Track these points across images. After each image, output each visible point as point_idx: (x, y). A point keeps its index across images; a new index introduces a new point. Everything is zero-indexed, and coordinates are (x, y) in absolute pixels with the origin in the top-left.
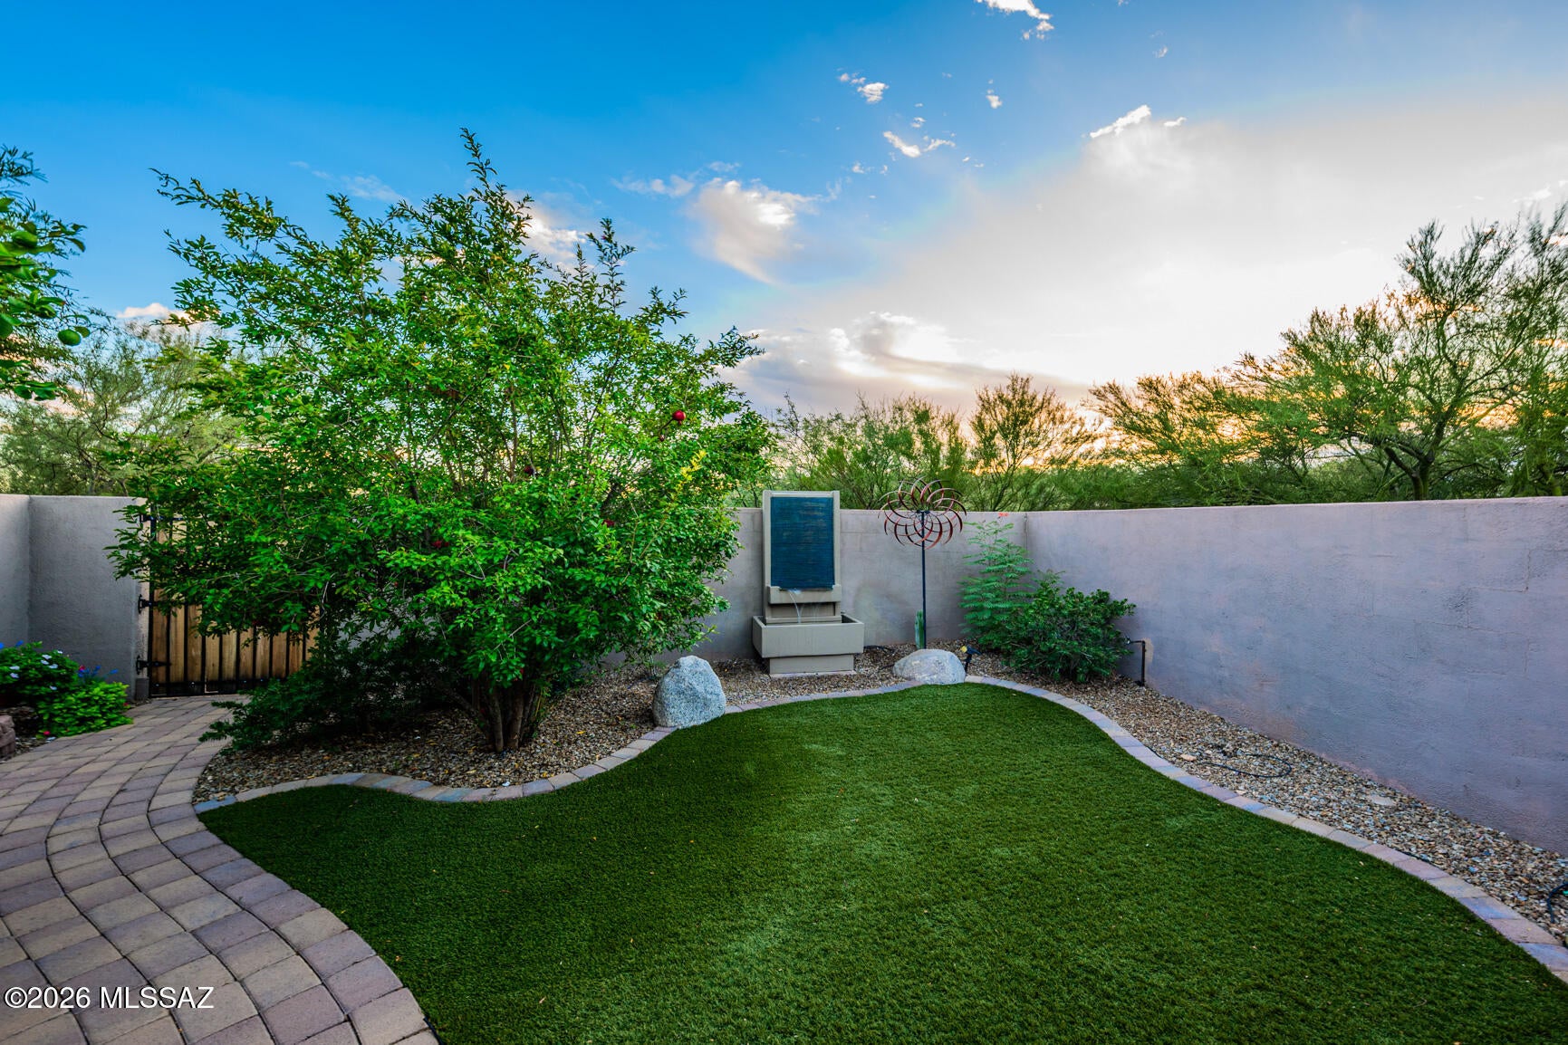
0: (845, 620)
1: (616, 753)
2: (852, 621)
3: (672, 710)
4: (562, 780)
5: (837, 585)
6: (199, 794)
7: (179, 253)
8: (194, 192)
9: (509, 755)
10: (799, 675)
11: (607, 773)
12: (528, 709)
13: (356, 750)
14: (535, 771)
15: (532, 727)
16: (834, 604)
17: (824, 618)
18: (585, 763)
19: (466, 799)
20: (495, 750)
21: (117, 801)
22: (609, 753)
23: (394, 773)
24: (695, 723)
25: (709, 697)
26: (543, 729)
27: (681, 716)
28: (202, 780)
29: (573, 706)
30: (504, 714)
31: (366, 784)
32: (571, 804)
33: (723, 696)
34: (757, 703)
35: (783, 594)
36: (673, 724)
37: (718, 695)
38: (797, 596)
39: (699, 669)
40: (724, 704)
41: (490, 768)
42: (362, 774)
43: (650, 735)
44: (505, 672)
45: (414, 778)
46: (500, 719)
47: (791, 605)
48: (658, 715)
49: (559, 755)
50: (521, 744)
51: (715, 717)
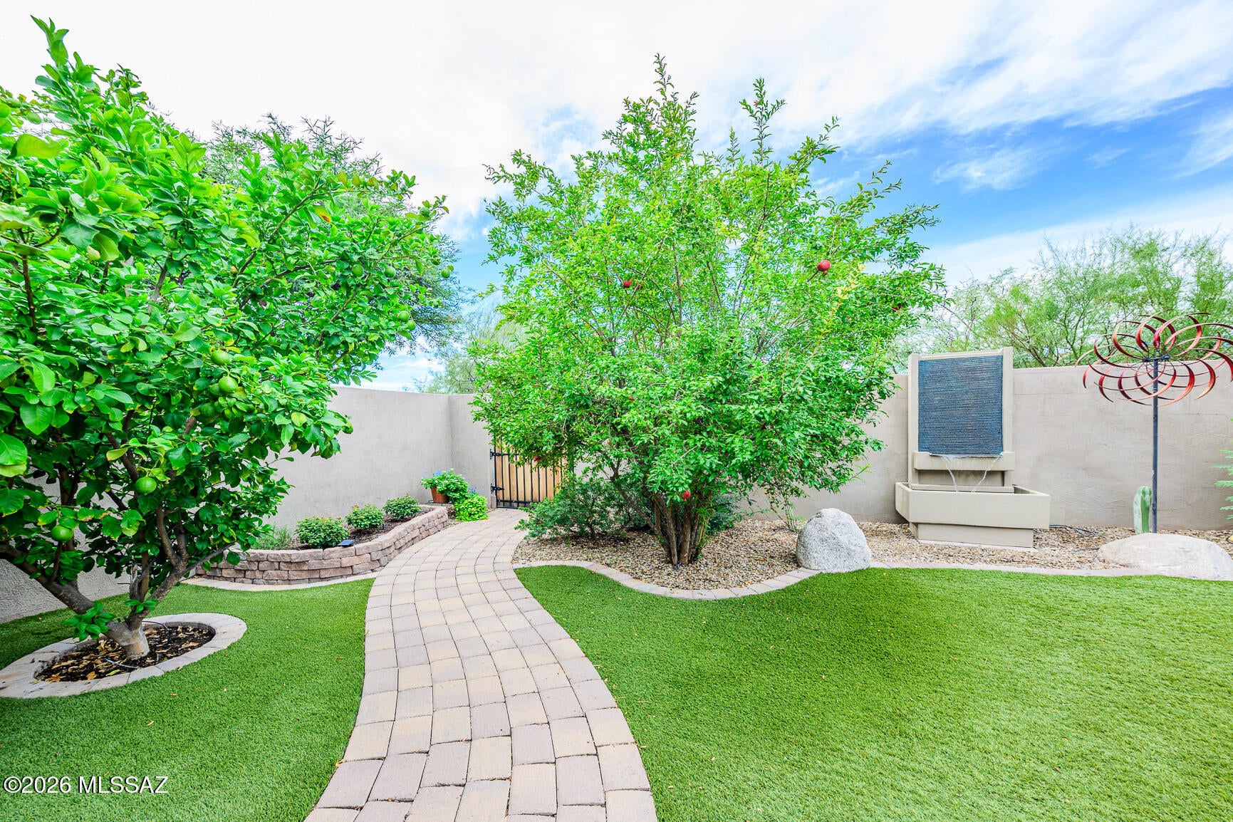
0: (1016, 491)
1: (765, 582)
2: (1028, 492)
3: (816, 555)
4: (721, 593)
5: (1006, 452)
6: (515, 559)
7: (490, 211)
8: (502, 174)
9: (681, 568)
10: (956, 544)
11: (758, 596)
12: (694, 534)
13: (589, 548)
14: (701, 582)
15: (697, 549)
16: (1003, 473)
17: (990, 488)
18: (739, 584)
19: (653, 592)
20: (671, 562)
21: (482, 555)
22: (759, 581)
23: (608, 565)
24: (839, 570)
25: (853, 548)
26: (705, 554)
27: (822, 561)
28: (516, 552)
29: (727, 543)
30: (678, 537)
31: (593, 570)
32: (730, 612)
33: (868, 550)
34: (906, 564)
35: (934, 460)
36: (817, 567)
37: (863, 548)
38: (952, 462)
39: (842, 521)
40: (870, 558)
41: (669, 574)
42: (591, 563)
43: (795, 572)
44: (677, 485)
45: (621, 571)
46: (674, 539)
47: (943, 473)
48: (801, 557)
49: (719, 574)
50: (690, 562)
51: (859, 568)
